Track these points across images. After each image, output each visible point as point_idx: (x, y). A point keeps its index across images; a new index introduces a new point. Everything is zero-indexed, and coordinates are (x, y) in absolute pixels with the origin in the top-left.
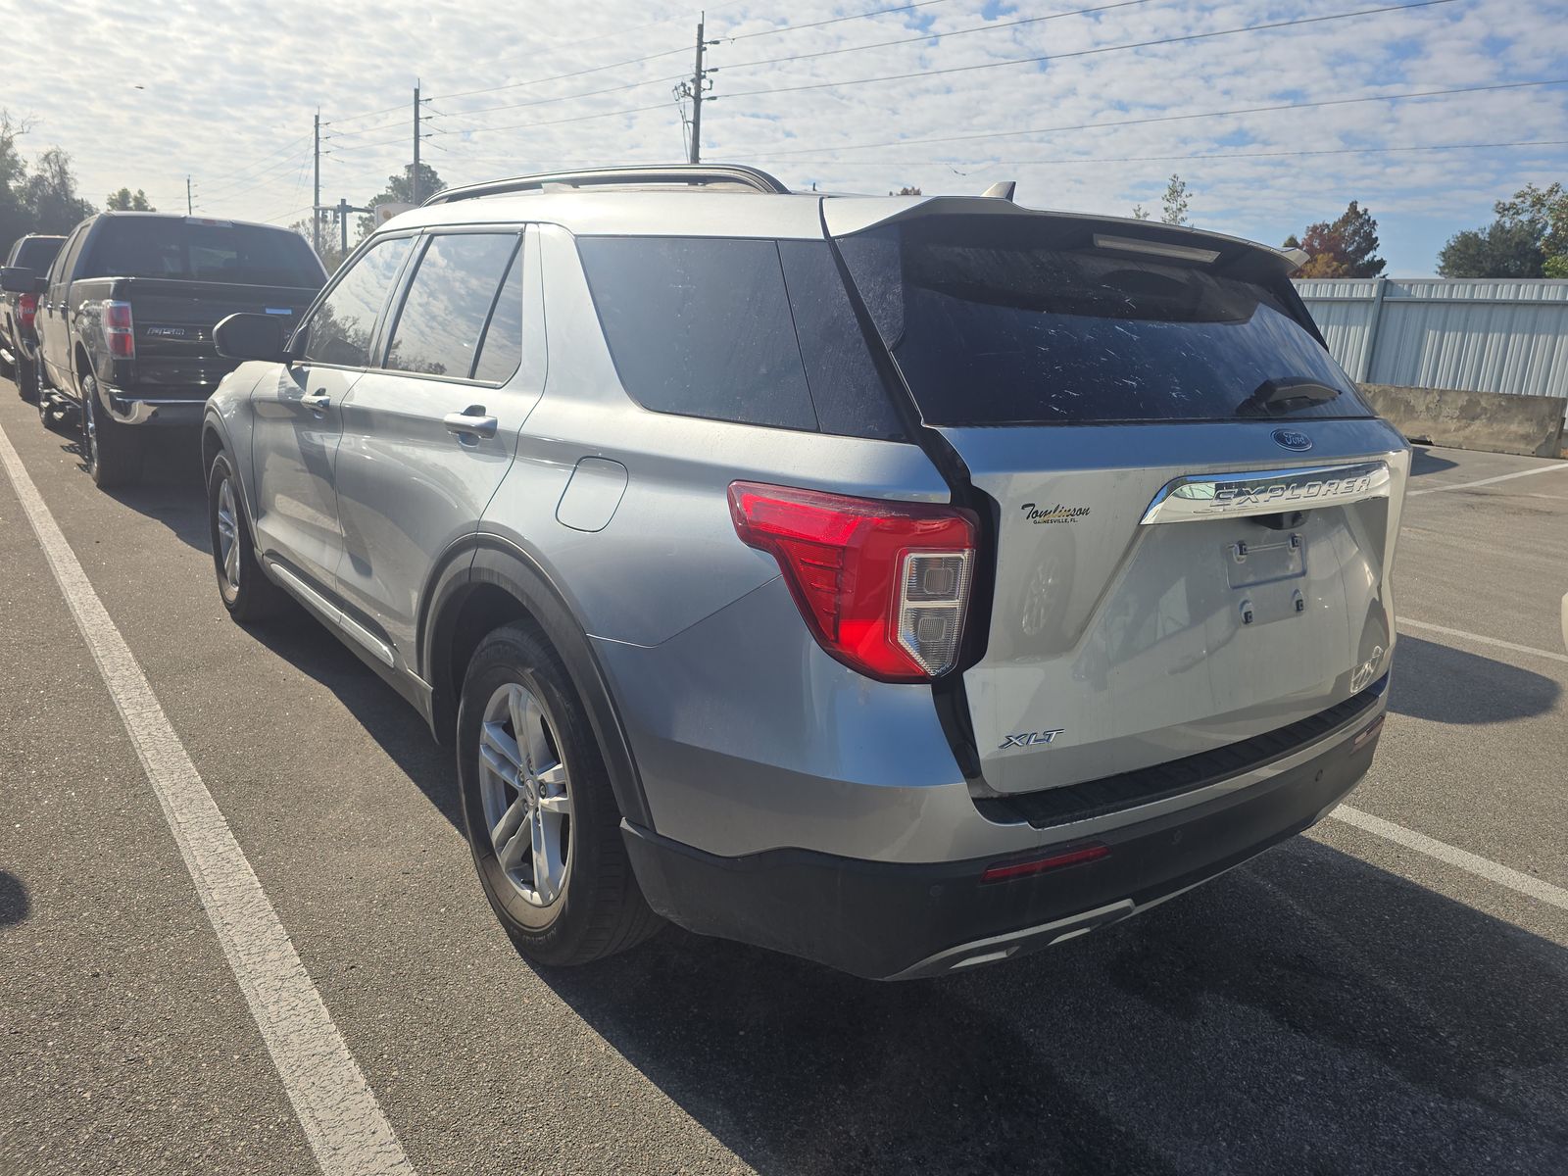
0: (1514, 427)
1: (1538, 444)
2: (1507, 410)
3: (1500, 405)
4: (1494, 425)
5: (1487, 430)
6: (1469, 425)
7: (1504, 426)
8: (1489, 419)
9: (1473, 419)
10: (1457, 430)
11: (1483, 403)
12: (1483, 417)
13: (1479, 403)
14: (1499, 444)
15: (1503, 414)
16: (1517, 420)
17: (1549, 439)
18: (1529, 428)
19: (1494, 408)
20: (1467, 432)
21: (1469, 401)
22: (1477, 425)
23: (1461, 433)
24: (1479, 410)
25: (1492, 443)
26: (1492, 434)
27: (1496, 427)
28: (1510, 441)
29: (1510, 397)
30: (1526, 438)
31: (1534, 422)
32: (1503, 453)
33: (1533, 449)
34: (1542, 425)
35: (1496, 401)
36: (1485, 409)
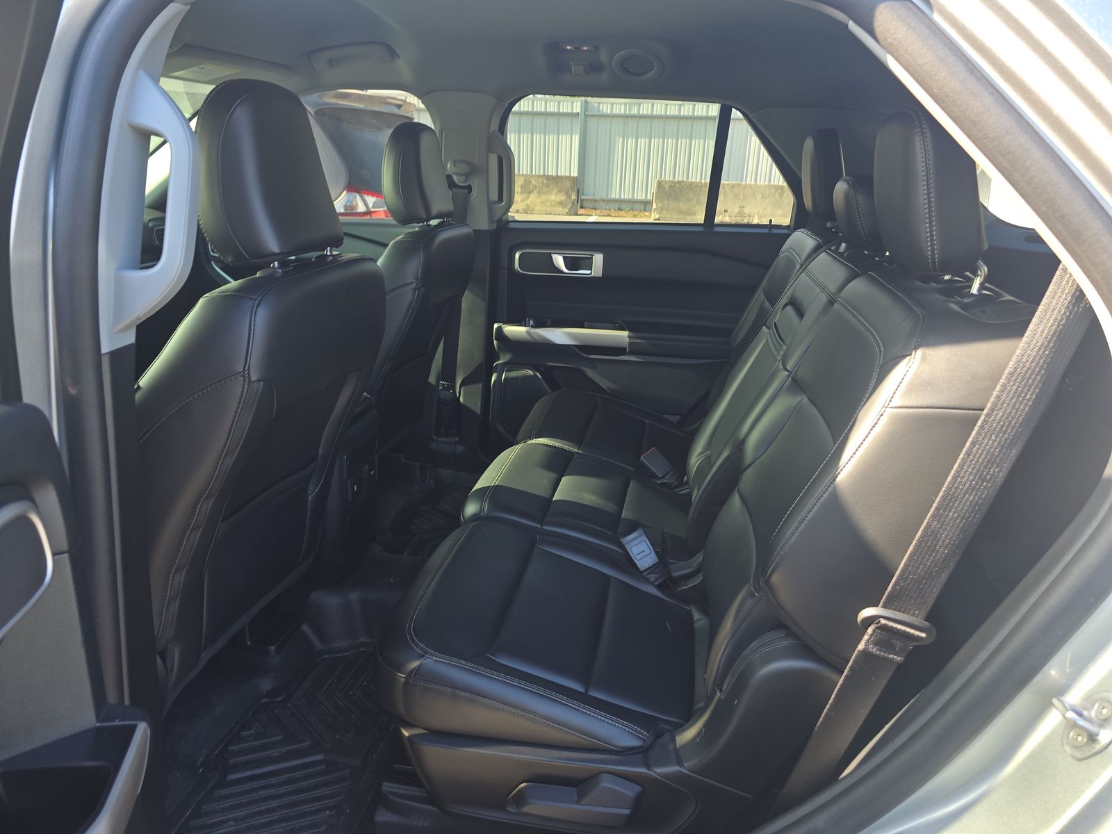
0: (553, 197)
1: (568, 208)
2: (547, 186)
3: (543, 183)
4: (542, 196)
5: (538, 201)
6: (528, 198)
7: (548, 196)
8: (538, 192)
9: (530, 193)
10: (522, 201)
11: (533, 182)
12: (535, 191)
13: (530, 182)
14: (548, 209)
15: (546, 189)
16: (554, 193)
17: (573, 203)
18: (562, 197)
19: (540, 185)
20: (528, 202)
21: (525, 181)
22: (533, 197)
23: (525, 203)
24: (531, 186)
25: (543, 209)
26: (542, 202)
27: (543, 197)
28: (553, 206)
29: (548, 177)
30: (561, 203)
31: (564, 193)
32: (551, 214)
33: (567, 211)
34: (568, 195)
35: (540, 180)
36: (535, 186)
